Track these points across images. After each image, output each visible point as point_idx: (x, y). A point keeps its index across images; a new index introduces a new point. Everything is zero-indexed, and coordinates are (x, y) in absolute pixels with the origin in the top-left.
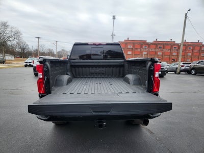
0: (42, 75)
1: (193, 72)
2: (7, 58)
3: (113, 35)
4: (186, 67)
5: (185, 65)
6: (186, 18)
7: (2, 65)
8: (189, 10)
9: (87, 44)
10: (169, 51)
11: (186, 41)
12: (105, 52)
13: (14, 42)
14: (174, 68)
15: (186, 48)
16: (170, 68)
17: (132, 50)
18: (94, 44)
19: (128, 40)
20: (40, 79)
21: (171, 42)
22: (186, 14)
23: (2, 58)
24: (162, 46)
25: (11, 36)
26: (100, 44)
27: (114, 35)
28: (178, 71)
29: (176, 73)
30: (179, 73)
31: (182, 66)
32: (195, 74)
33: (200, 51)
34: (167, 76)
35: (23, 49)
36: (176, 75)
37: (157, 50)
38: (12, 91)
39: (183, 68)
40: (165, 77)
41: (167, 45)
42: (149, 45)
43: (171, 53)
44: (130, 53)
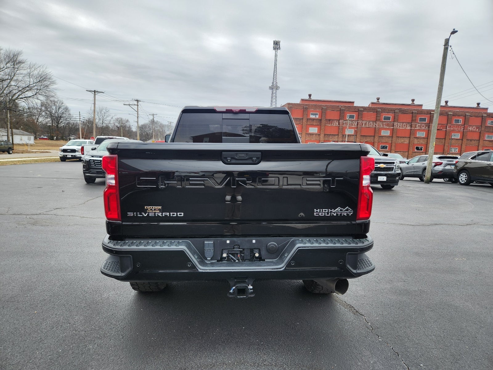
0: (115, 179)
1: (463, 178)
2: (17, 139)
3: (274, 88)
4: (445, 166)
5: (445, 161)
6: (446, 49)
7: (6, 156)
8: (454, 32)
9: (212, 111)
10: (409, 128)
11: (449, 104)
12: (254, 128)
13: (36, 102)
14: (418, 167)
15: (449, 120)
16: (407, 168)
17: (319, 123)
18: (229, 111)
19: (310, 100)
20: (110, 187)
21: (413, 105)
22: (447, 42)
23: (5, 138)
24: (391, 116)
25: (29, 88)
26: (243, 112)
27: (277, 88)
28: (428, 175)
29: (422, 180)
30: (430, 181)
31: (437, 164)
32: (467, 184)
33: (483, 129)
34: (401, 186)
35: (57, 119)
36: (423, 185)
37: (378, 125)
38: (35, 217)
39: (439, 168)
40: (395, 188)
41: (403, 112)
42: (360, 111)
43: (412, 133)
44: (313, 130)
